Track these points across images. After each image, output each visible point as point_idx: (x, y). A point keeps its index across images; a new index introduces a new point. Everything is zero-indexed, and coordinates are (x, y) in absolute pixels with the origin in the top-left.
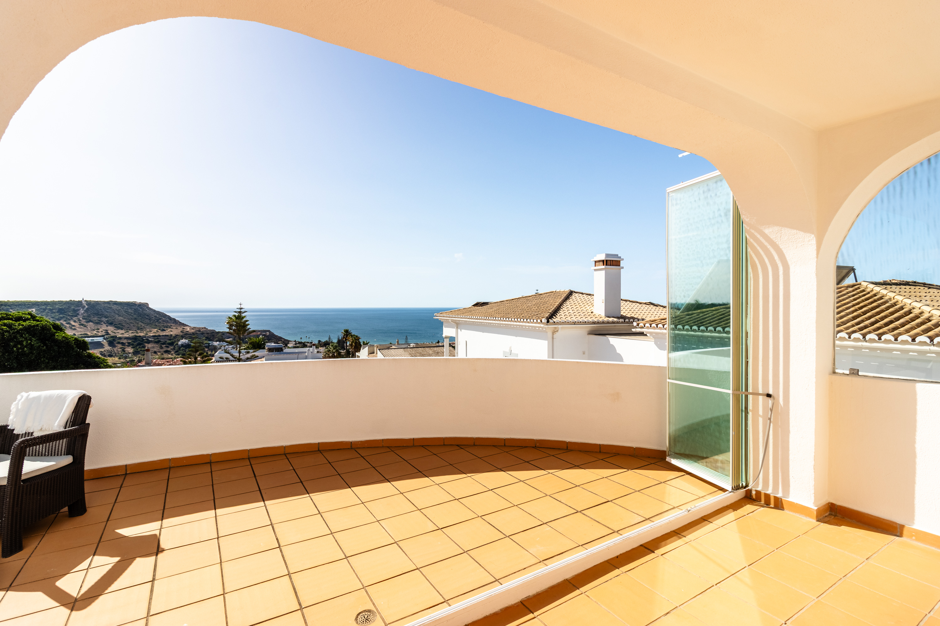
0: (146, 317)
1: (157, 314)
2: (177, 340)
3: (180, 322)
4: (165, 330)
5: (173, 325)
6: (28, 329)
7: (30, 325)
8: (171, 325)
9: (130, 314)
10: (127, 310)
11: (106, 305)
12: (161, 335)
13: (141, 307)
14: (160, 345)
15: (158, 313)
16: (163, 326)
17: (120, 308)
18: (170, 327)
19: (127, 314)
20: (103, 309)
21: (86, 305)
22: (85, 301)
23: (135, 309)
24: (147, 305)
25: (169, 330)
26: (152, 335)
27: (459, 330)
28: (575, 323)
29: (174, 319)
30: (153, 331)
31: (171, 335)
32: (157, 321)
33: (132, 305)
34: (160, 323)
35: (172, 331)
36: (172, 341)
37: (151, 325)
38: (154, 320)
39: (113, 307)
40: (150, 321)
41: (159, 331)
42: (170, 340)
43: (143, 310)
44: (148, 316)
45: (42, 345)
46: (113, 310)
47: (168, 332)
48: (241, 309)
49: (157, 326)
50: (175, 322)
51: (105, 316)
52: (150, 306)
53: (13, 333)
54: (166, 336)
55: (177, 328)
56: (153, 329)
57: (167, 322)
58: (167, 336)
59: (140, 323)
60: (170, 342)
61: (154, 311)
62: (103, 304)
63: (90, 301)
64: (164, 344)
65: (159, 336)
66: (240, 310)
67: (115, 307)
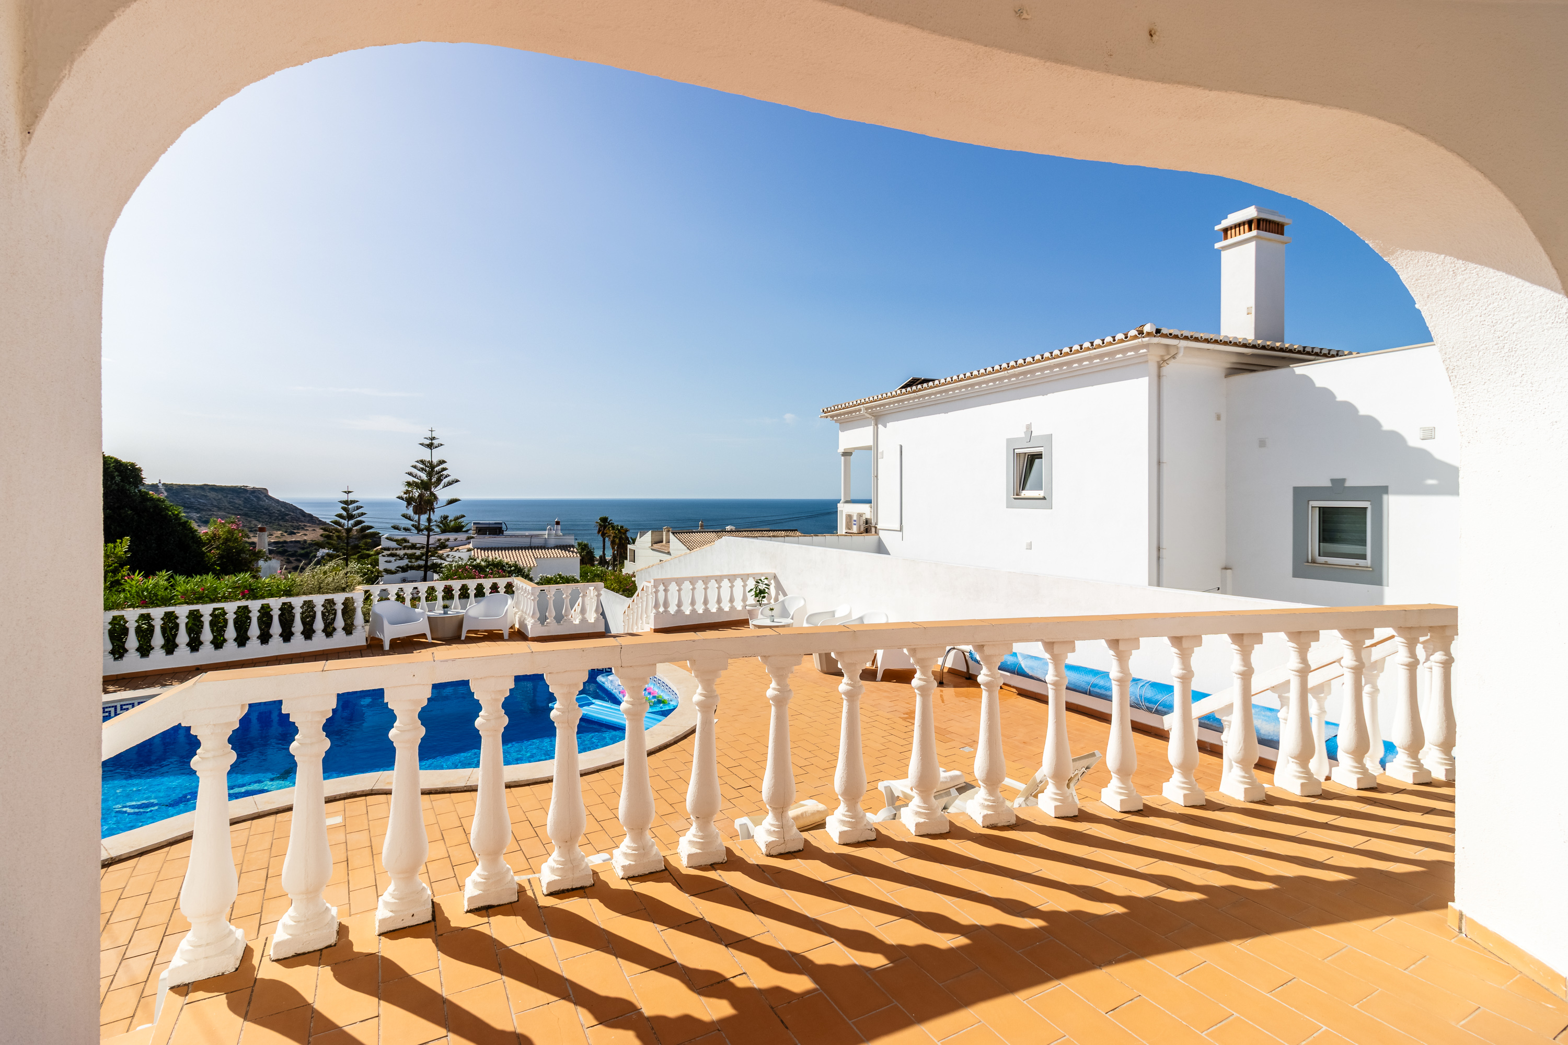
0: (263, 512)
1: (282, 507)
2: (315, 549)
4: (294, 533)
5: (308, 525)
8: (304, 525)
9: (237, 506)
10: (231, 500)
11: (197, 492)
12: (288, 540)
13: (255, 494)
14: (286, 558)
15: (284, 504)
16: (292, 526)
17: (220, 496)
18: (303, 528)
19: (231, 506)
20: (193, 498)
21: (164, 492)
22: (164, 484)
23: (245, 498)
24: (265, 491)
25: (302, 532)
26: (273, 541)
29: (310, 516)
30: (275, 535)
31: (305, 541)
32: (282, 519)
33: (240, 492)
34: (286, 521)
35: (306, 535)
36: (305, 550)
37: (271, 525)
38: (277, 517)
39: (208, 494)
40: (270, 519)
41: (286, 534)
43: (258, 498)
44: (266, 509)
46: (210, 499)
47: (299, 537)
49: (281, 526)
50: (312, 520)
51: (196, 509)
52: (270, 494)
54: (296, 542)
55: (314, 530)
56: (275, 532)
57: (298, 520)
58: (299, 542)
59: (254, 522)
60: (303, 552)
61: (277, 501)
62: (193, 489)
63: (172, 484)
64: (292, 555)
65: (285, 542)
67: (212, 495)
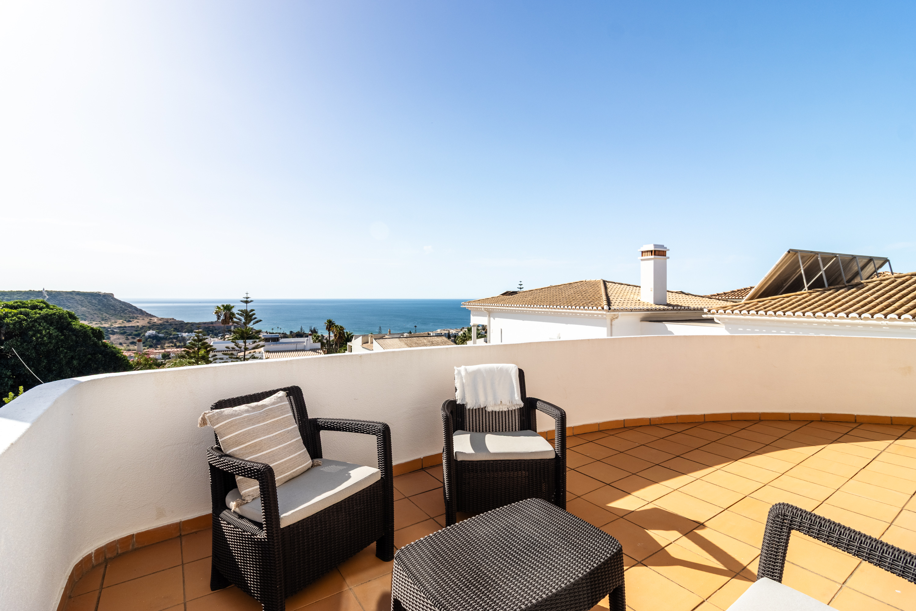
0: (110, 308)
1: (123, 305)
2: (144, 331)
3: (147, 313)
4: (131, 321)
5: (140, 316)
6: (45, 318)
7: (47, 314)
8: (137, 316)
9: (94, 304)
10: (90, 301)
11: (68, 295)
12: (127, 326)
13: (106, 297)
14: (125, 336)
15: (124, 303)
16: (129, 317)
17: (83, 298)
18: (136, 318)
19: (90, 304)
20: (66, 299)
21: (47, 296)
22: (46, 291)
23: (99, 300)
24: (111, 295)
25: (136, 321)
26: (117, 326)
27: (492, 319)
28: (631, 310)
29: (141, 310)
30: (118, 323)
31: (138, 326)
32: (123, 312)
33: (96, 296)
34: (125, 314)
35: (138, 322)
36: (138, 332)
37: (116, 316)
38: (120, 311)
39: (75, 297)
40: (115, 312)
41: (125, 322)
42: (136, 331)
43: (108, 300)
44: (113, 306)
45: (60, 334)
46: (76, 300)
47: (134, 323)
48: (247, 298)
49: (122, 317)
50: (142, 312)
51: (67, 307)
52: (115, 297)
53: (31, 322)
54: (132, 327)
55: (143, 319)
56: (118, 320)
57: (133, 313)
58: (134, 327)
59: (105, 314)
60: (136, 333)
61: (120, 301)
62: (65, 294)
63: (52, 291)
64: (130, 335)
65: (125, 327)
66: (246, 300)
67: (77, 297)
